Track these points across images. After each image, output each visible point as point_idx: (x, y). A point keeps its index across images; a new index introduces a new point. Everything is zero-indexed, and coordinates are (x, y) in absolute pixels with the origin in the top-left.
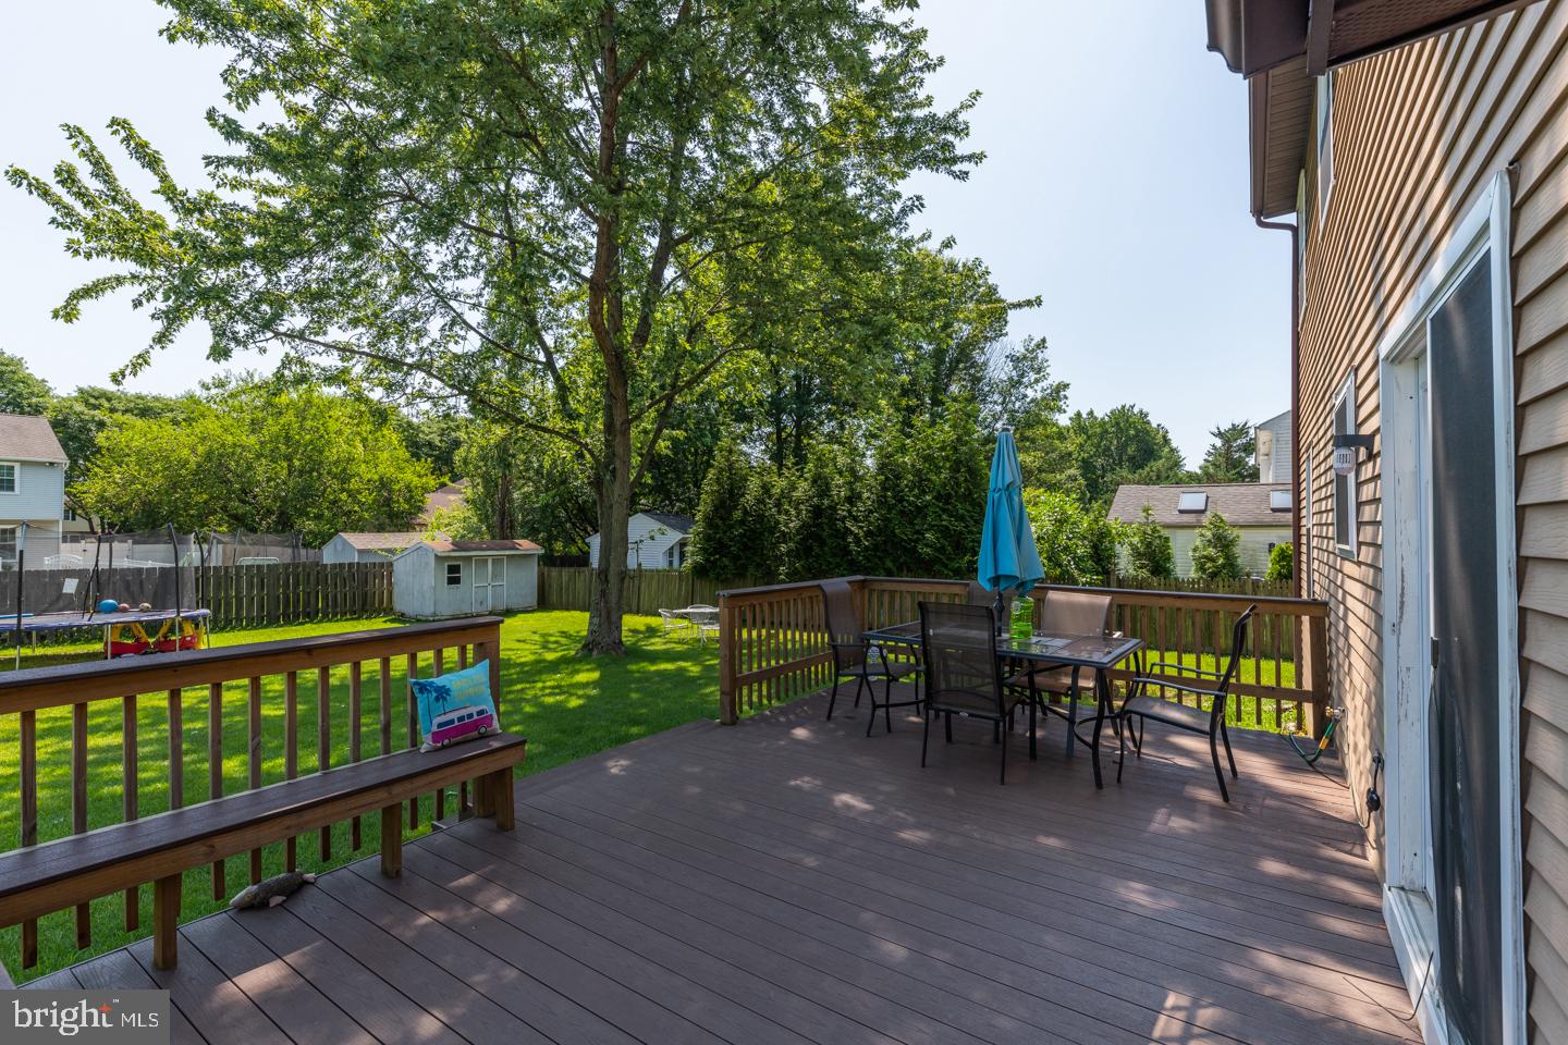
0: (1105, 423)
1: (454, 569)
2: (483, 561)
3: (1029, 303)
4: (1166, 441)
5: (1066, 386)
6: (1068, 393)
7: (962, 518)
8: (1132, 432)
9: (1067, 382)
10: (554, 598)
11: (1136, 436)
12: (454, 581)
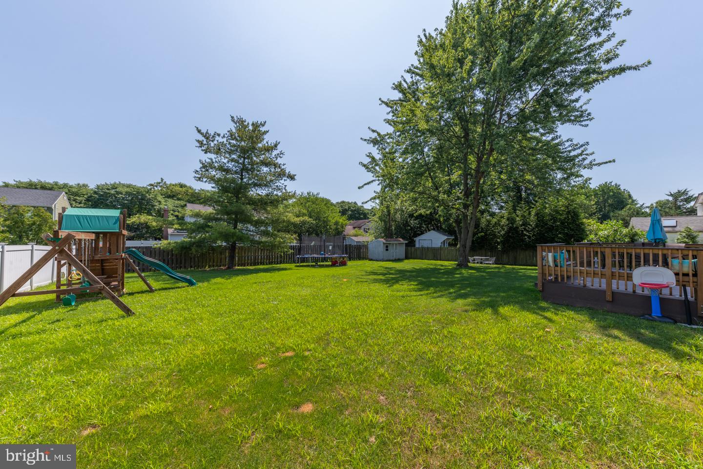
0: (596, 190)
1: (387, 247)
2: (393, 244)
3: (610, 162)
4: (630, 196)
5: (590, 179)
6: (591, 181)
7: (572, 230)
8: (611, 194)
9: (590, 177)
10: (409, 255)
11: (614, 195)
12: (387, 250)
